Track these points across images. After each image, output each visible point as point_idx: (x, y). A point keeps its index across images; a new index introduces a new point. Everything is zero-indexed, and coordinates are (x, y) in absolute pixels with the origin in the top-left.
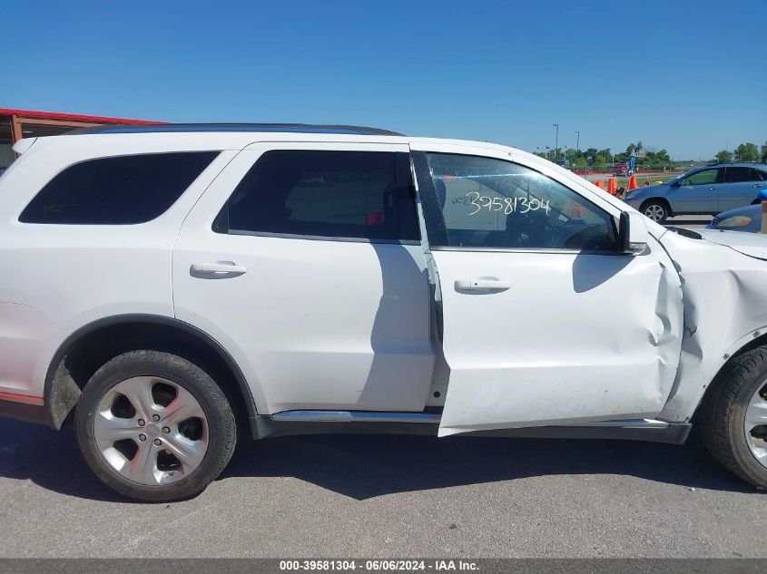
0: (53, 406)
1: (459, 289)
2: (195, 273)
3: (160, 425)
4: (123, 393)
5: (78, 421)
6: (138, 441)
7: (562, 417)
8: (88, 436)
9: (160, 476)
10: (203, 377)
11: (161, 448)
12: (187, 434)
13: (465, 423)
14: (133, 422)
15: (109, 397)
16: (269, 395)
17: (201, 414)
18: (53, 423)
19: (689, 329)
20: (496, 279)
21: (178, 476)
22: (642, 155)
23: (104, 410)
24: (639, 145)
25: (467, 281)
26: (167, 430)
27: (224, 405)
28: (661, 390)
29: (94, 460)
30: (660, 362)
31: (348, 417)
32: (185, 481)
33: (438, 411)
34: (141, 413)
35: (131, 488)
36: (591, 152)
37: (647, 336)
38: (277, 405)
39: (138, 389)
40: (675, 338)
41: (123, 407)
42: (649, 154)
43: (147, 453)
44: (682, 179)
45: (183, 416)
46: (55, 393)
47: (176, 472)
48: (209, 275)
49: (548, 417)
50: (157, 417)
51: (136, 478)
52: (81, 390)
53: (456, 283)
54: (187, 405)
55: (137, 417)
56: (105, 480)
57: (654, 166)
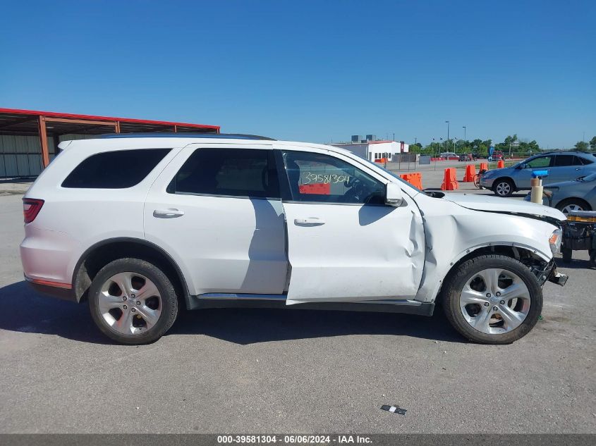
0: (77, 289)
1: (297, 223)
2: (156, 215)
3: (135, 300)
4: (115, 281)
5: (89, 297)
6: (122, 309)
7: (357, 296)
8: (95, 305)
9: (133, 330)
10: (160, 273)
11: (134, 313)
12: (150, 306)
13: (301, 298)
14: (120, 298)
15: (107, 284)
16: (196, 284)
17: (158, 294)
18: (76, 299)
19: (428, 248)
20: (317, 219)
21: (144, 330)
22: (516, 144)
23: (105, 291)
24: (515, 137)
25: (301, 219)
26: (139, 303)
27: (171, 289)
28: (414, 283)
29: (98, 319)
30: (413, 266)
31: (236, 297)
32: (148, 332)
33: (285, 293)
34: (124, 293)
35: (117, 336)
36: (477, 142)
37: (404, 251)
38: (201, 289)
39: (124, 280)
40: (420, 253)
41: (115, 290)
42: (522, 144)
43: (127, 316)
44: (523, 164)
45: (148, 295)
46: (78, 282)
47: (143, 328)
48: (164, 216)
49: (349, 296)
50: (133, 295)
51: (121, 331)
52: (92, 280)
53: (295, 221)
54: (151, 289)
55: (122, 295)
56: (104, 331)
57: (526, 153)
